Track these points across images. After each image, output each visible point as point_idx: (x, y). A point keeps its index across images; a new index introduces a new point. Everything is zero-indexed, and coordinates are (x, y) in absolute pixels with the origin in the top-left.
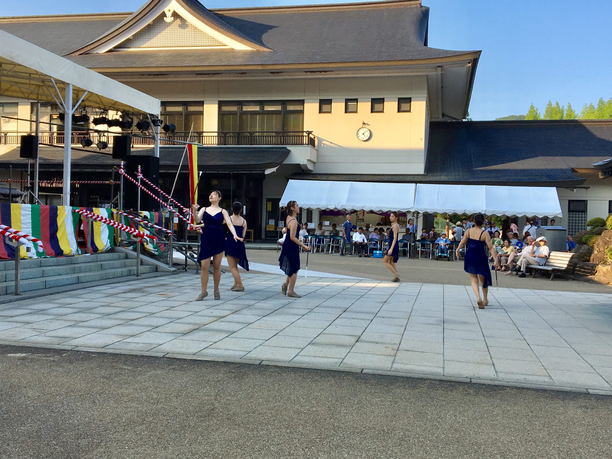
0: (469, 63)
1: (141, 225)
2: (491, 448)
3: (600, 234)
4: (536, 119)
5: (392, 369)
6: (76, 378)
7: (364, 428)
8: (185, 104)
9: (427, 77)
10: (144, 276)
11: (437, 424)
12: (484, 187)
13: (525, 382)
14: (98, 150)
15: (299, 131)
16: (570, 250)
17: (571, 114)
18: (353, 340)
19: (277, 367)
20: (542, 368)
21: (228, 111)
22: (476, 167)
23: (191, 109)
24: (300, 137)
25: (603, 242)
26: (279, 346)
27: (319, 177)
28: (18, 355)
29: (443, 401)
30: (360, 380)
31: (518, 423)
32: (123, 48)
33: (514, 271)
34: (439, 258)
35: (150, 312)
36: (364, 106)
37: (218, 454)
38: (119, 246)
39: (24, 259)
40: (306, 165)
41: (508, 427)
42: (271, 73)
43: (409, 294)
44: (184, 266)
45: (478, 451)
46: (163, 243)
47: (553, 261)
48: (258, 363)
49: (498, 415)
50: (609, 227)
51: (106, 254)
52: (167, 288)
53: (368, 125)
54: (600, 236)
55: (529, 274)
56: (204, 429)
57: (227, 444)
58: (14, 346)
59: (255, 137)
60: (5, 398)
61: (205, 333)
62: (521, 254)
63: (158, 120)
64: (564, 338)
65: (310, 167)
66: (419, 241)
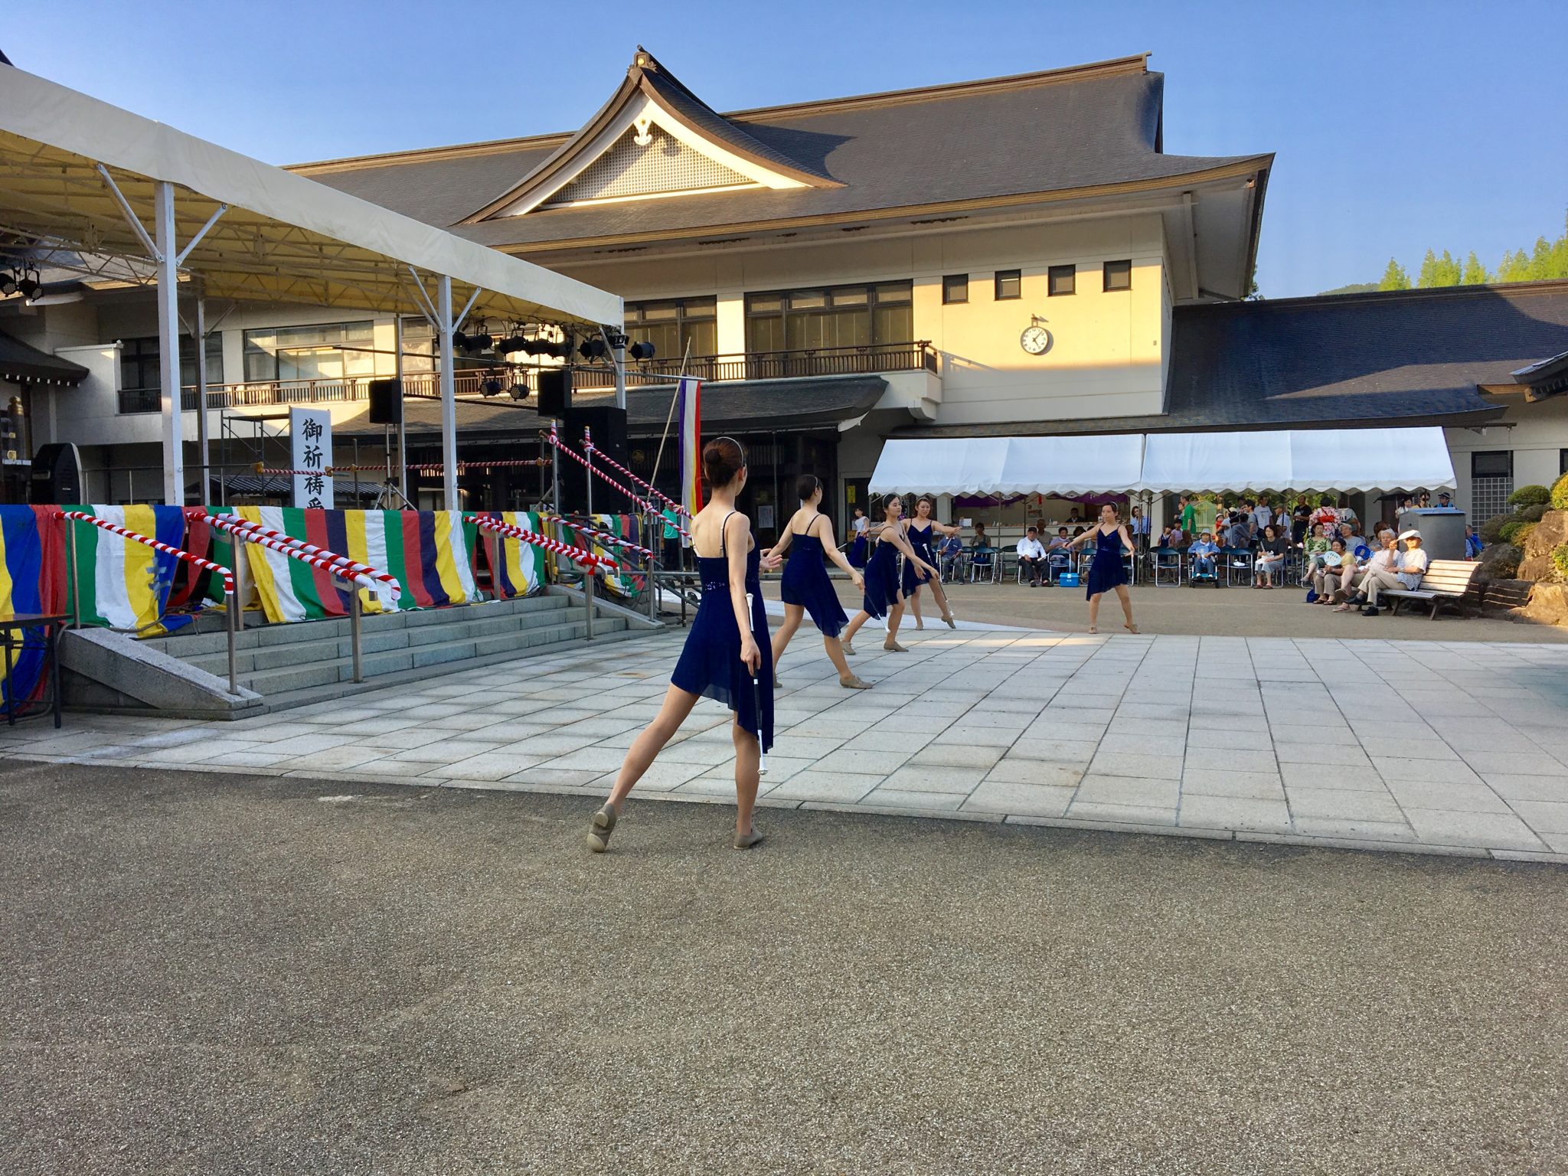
0: (1250, 181)
1: (594, 542)
2: (1263, 980)
3: (1538, 519)
4: (1401, 289)
5: (1069, 815)
6: (438, 841)
7: (994, 938)
8: (680, 303)
9: (1163, 215)
10: (599, 639)
11: (1152, 929)
12: (1287, 434)
13: (1351, 837)
14: (512, 402)
15: (904, 342)
16: (1475, 555)
17: (1476, 274)
18: (995, 755)
19: (830, 813)
20: (1391, 804)
21: (764, 312)
22: (1274, 395)
23: (693, 312)
24: (907, 354)
25: (1543, 536)
26: (841, 770)
27: (947, 431)
28: (338, 798)
29: (1169, 879)
30: (998, 838)
31: (1329, 924)
32: (560, 202)
33: (1352, 603)
34: (1198, 583)
35: (601, 708)
36: (1034, 285)
37: (687, 996)
38: (556, 583)
39: (375, 614)
40: (920, 409)
41: (1305, 934)
42: (844, 230)
43: (1123, 658)
44: (681, 617)
45: (1233, 988)
46: (640, 575)
47: (1436, 580)
48: (795, 806)
49: (1285, 908)
50: (1556, 504)
51: (533, 599)
52: (641, 660)
53: (1043, 320)
54: (1537, 524)
55: (1385, 608)
56: (667, 944)
57: (708, 975)
58: (332, 781)
59: (818, 360)
60: (297, 884)
61: (698, 748)
62: (1366, 567)
63: (619, 337)
64: (1449, 740)
65: (929, 412)
66: (1155, 549)
